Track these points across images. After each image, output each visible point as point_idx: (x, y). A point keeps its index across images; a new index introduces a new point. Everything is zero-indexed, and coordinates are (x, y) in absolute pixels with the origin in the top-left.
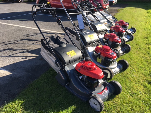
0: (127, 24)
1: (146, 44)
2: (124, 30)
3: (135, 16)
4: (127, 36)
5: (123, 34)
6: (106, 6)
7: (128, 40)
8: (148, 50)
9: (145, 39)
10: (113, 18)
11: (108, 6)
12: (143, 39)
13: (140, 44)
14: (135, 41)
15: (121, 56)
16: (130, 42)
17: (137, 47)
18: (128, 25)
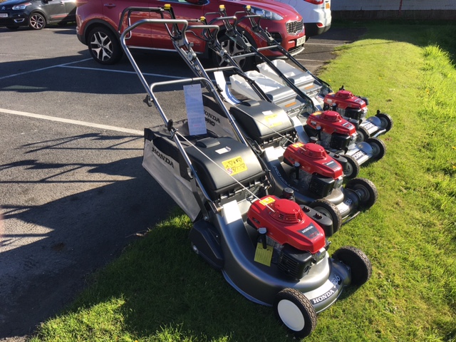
0: (362, 103)
1: (428, 170)
2: (352, 128)
3: (389, 69)
4: (362, 144)
5: (350, 139)
6: (295, 40)
7: (366, 158)
8: (437, 195)
9: (423, 150)
10: (315, 82)
11: (301, 41)
12: (418, 153)
13: (409, 171)
14: (391, 161)
15: (344, 224)
16: (375, 164)
17: (398, 182)
18: (367, 104)
